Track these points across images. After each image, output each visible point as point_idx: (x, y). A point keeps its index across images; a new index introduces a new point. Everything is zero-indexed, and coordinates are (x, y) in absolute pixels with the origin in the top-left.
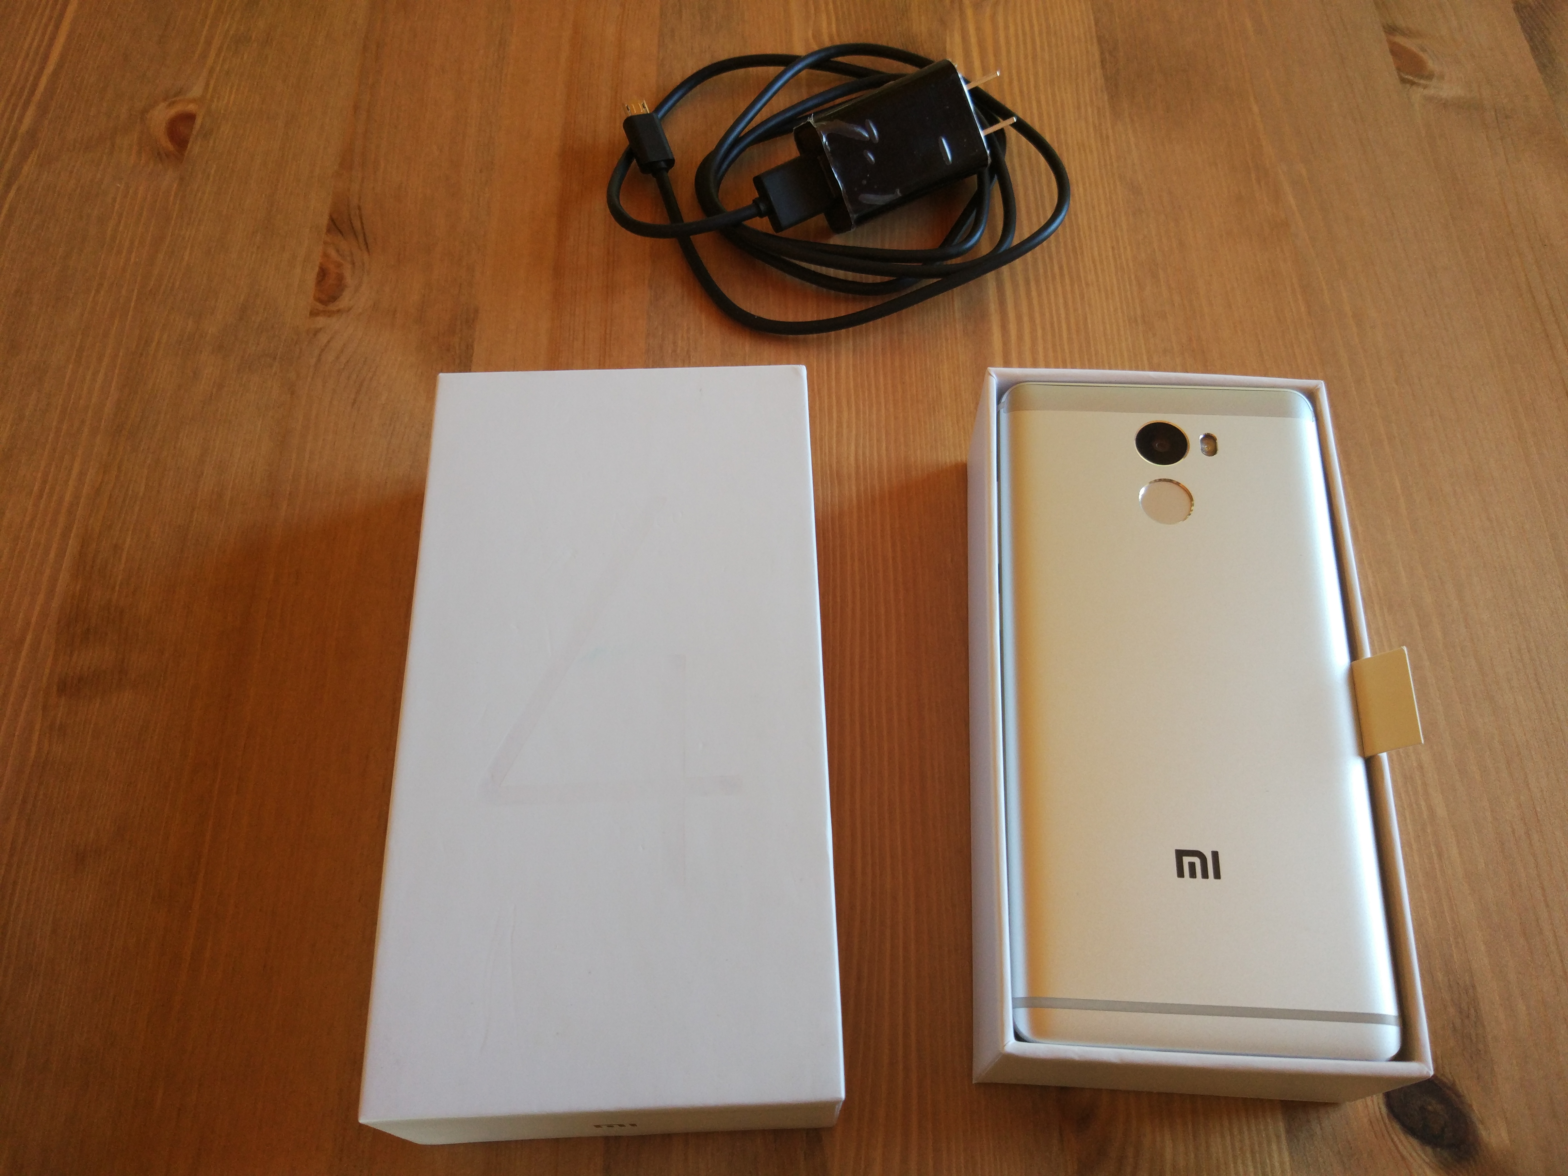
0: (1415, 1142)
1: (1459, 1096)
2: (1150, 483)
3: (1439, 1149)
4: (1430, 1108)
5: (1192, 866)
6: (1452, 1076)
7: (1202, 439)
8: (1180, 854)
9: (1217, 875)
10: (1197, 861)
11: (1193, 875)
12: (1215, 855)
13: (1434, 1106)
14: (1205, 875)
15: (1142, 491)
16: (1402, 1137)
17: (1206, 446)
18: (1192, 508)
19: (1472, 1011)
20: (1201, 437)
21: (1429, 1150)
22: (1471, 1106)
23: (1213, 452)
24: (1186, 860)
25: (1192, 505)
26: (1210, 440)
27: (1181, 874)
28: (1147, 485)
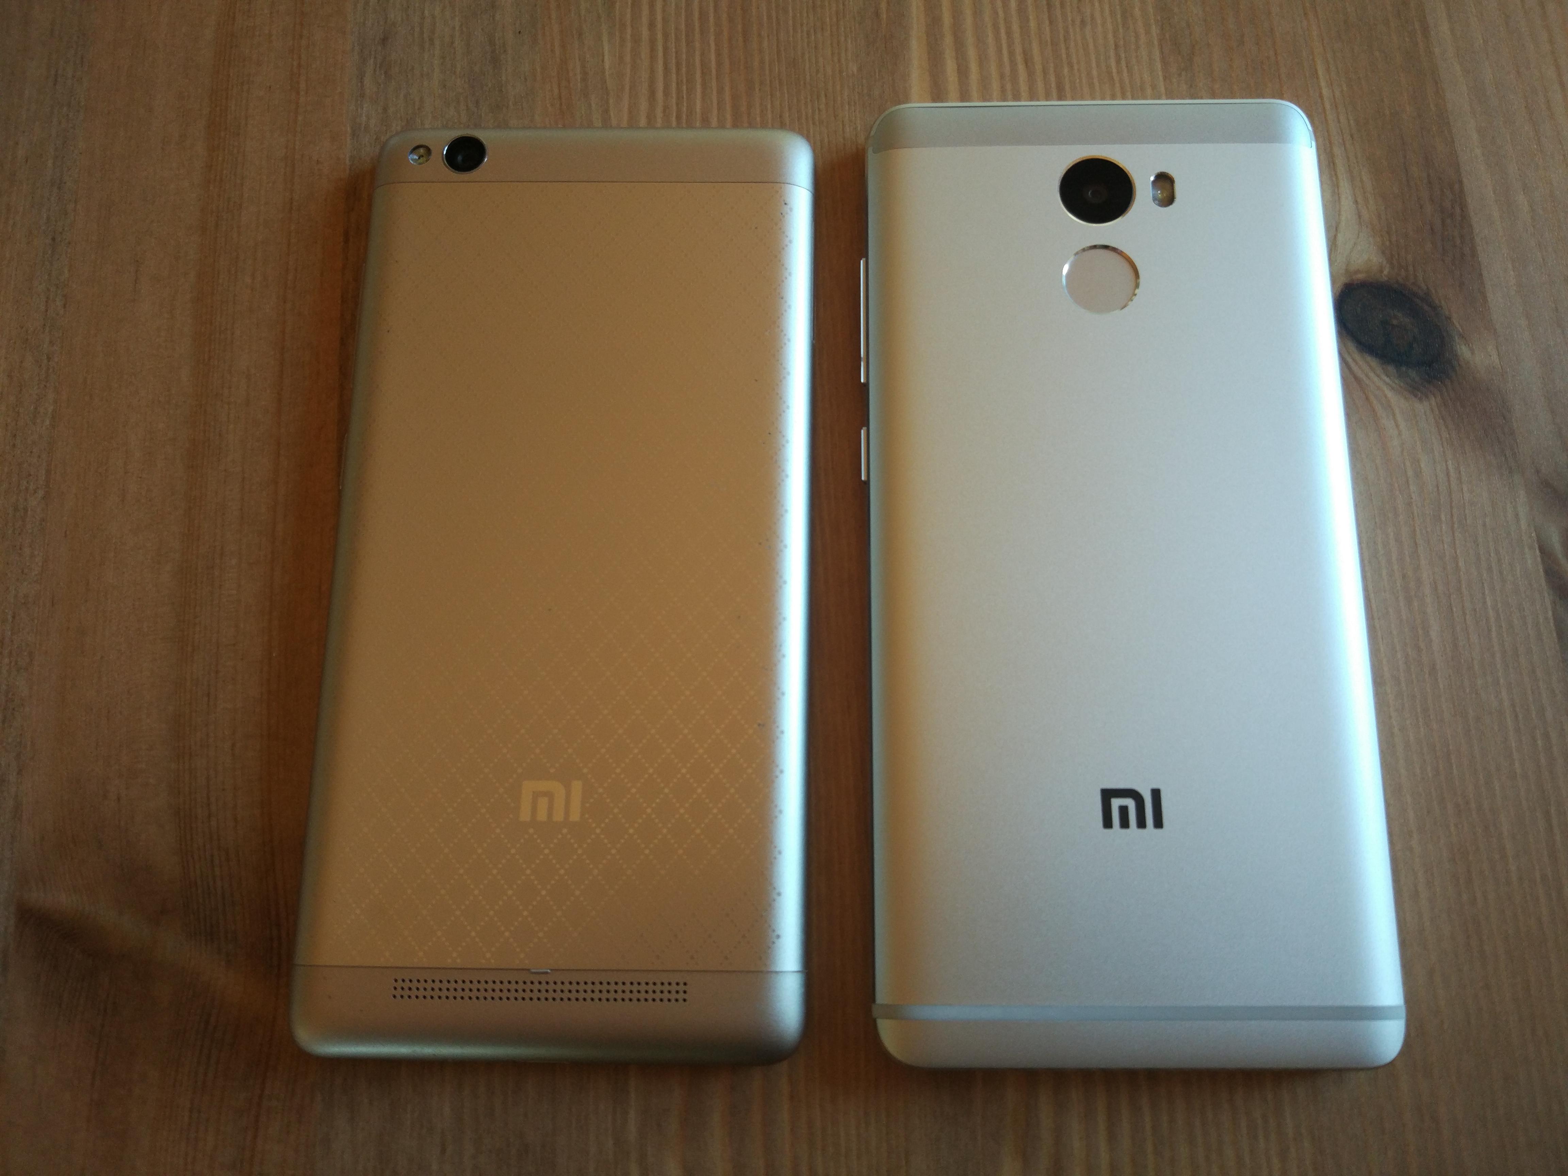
0: (1374, 362)
1: (1434, 308)
2: (1077, 254)
3: (1404, 369)
4: (1395, 322)
5: (1124, 810)
6: (1427, 285)
7: (1154, 182)
8: (1108, 795)
9: (1159, 823)
10: (1130, 803)
11: (1125, 824)
12: (1156, 794)
13: (1400, 318)
14: (1141, 824)
15: (1066, 269)
16: (1357, 356)
17: (1159, 192)
18: (1137, 291)
19: (1458, 210)
20: (1152, 178)
21: (1391, 368)
22: (1449, 318)
23: (1168, 200)
24: (1116, 803)
25: (1137, 286)
26: (1164, 181)
27: (1108, 823)
28: (1072, 258)
